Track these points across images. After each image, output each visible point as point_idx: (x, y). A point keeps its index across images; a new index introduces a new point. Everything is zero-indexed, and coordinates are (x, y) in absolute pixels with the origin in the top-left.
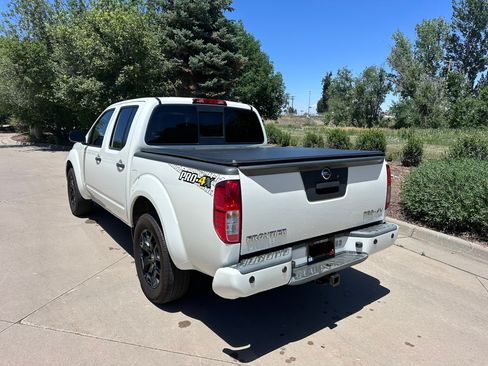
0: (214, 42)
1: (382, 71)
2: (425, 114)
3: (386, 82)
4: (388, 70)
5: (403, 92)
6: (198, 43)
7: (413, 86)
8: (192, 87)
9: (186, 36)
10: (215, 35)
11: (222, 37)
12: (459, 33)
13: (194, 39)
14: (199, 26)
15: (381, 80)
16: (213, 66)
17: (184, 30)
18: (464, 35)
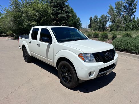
0: (64, 11)
1: (106, 16)
2: (118, 27)
3: (107, 19)
4: (108, 15)
5: (112, 22)
6: (60, 11)
7: (115, 20)
8: (58, 23)
9: (57, 10)
10: (64, 9)
11: (66, 10)
12: (127, 5)
13: (58, 10)
14: (60, 7)
15: (106, 18)
16: (64, 17)
17: (56, 8)
18: (128, 5)
